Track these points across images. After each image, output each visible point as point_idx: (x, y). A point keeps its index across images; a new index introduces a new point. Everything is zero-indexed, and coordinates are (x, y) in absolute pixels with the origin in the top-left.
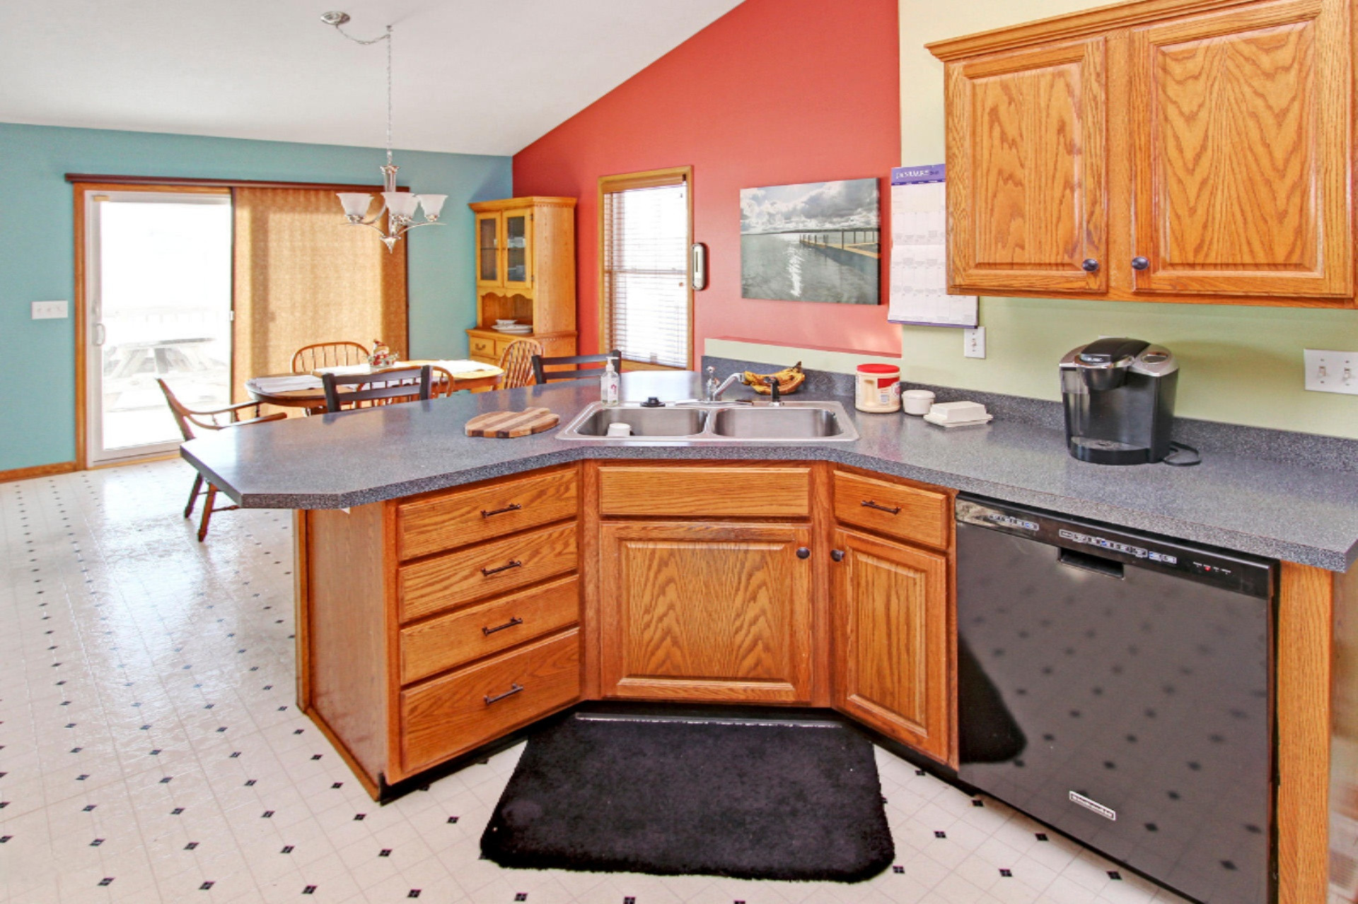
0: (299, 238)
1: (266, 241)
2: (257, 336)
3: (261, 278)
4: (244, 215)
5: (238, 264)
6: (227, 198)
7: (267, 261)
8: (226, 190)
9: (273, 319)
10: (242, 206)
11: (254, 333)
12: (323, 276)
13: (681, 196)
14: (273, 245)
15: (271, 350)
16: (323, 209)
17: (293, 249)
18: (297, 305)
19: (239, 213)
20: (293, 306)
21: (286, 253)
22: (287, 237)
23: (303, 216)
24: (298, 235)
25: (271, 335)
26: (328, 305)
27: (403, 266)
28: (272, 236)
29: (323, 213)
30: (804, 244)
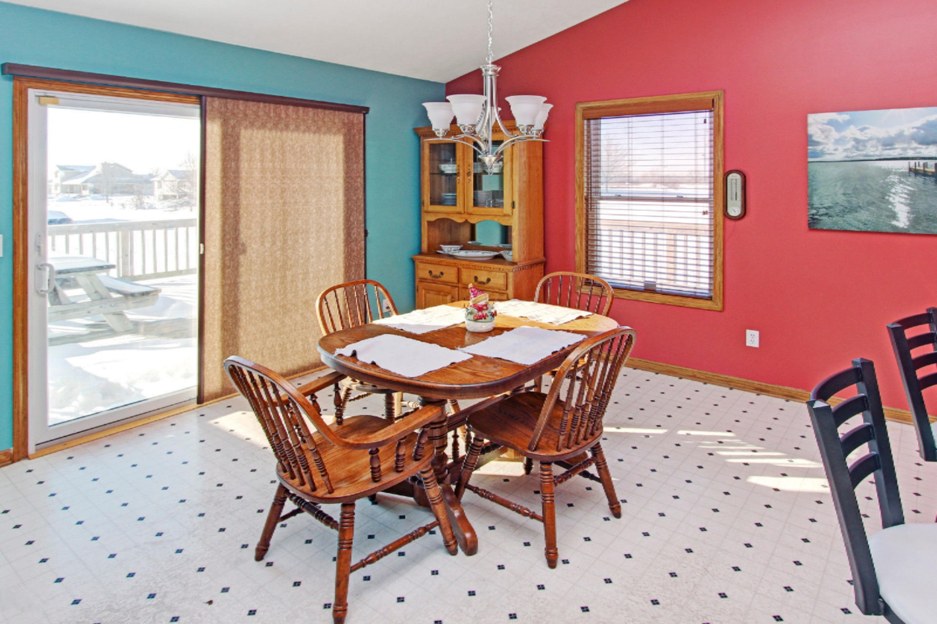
0: (270, 157)
1: (237, 160)
2: (227, 271)
3: (231, 203)
4: (215, 129)
5: (208, 187)
6: (196, 110)
7: (238, 184)
8: (193, 99)
9: (244, 251)
10: (213, 119)
11: (224, 267)
12: (292, 201)
13: (705, 122)
14: (244, 166)
15: (241, 286)
16: (292, 127)
17: (263, 170)
18: (267, 234)
19: (209, 126)
20: (263, 236)
21: (257, 175)
22: (258, 157)
23: (274, 133)
24: (268, 154)
25: (242, 270)
26: (296, 234)
27: (362, 190)
28: (244, 155)
29: (293, 131)
30: (915, 172)
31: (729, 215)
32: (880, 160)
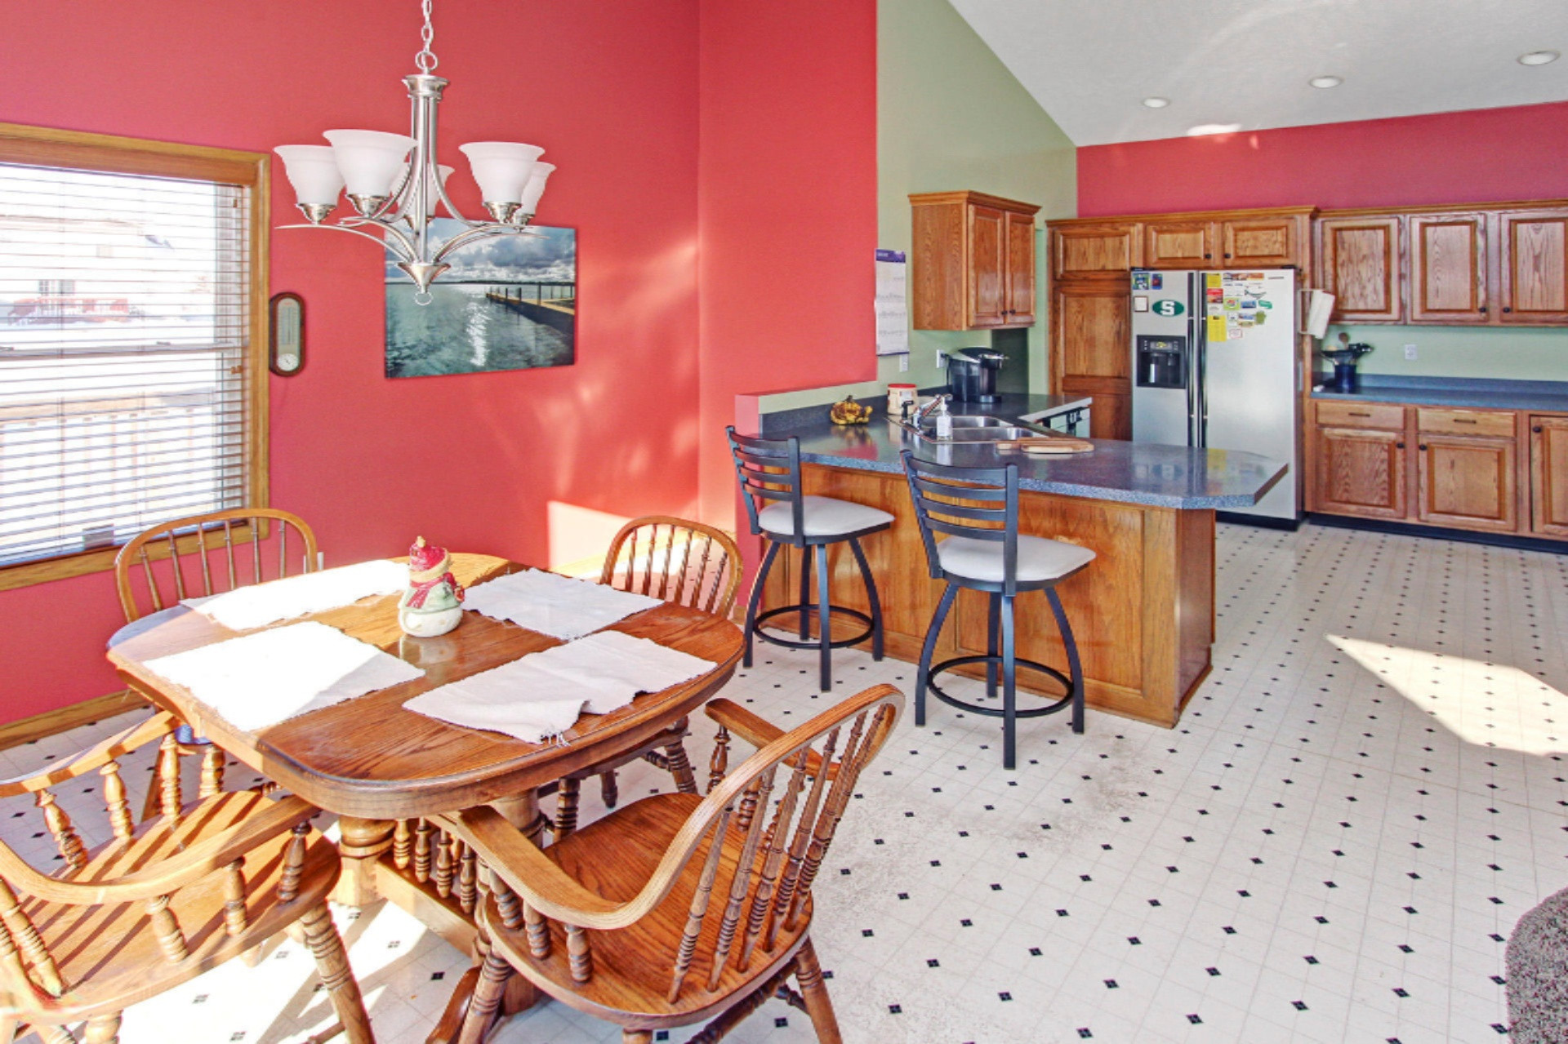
30: (491, 298)
31: (279, 369)
32: (462, 283)
